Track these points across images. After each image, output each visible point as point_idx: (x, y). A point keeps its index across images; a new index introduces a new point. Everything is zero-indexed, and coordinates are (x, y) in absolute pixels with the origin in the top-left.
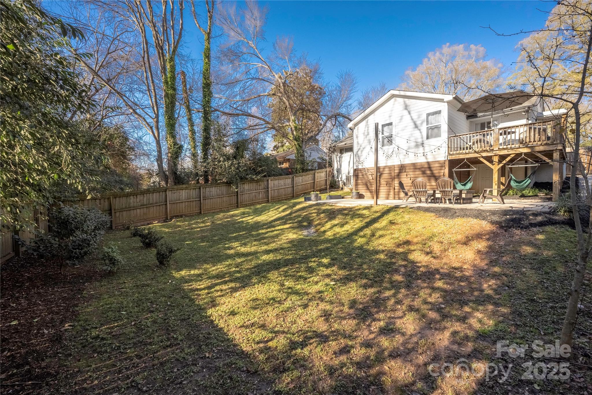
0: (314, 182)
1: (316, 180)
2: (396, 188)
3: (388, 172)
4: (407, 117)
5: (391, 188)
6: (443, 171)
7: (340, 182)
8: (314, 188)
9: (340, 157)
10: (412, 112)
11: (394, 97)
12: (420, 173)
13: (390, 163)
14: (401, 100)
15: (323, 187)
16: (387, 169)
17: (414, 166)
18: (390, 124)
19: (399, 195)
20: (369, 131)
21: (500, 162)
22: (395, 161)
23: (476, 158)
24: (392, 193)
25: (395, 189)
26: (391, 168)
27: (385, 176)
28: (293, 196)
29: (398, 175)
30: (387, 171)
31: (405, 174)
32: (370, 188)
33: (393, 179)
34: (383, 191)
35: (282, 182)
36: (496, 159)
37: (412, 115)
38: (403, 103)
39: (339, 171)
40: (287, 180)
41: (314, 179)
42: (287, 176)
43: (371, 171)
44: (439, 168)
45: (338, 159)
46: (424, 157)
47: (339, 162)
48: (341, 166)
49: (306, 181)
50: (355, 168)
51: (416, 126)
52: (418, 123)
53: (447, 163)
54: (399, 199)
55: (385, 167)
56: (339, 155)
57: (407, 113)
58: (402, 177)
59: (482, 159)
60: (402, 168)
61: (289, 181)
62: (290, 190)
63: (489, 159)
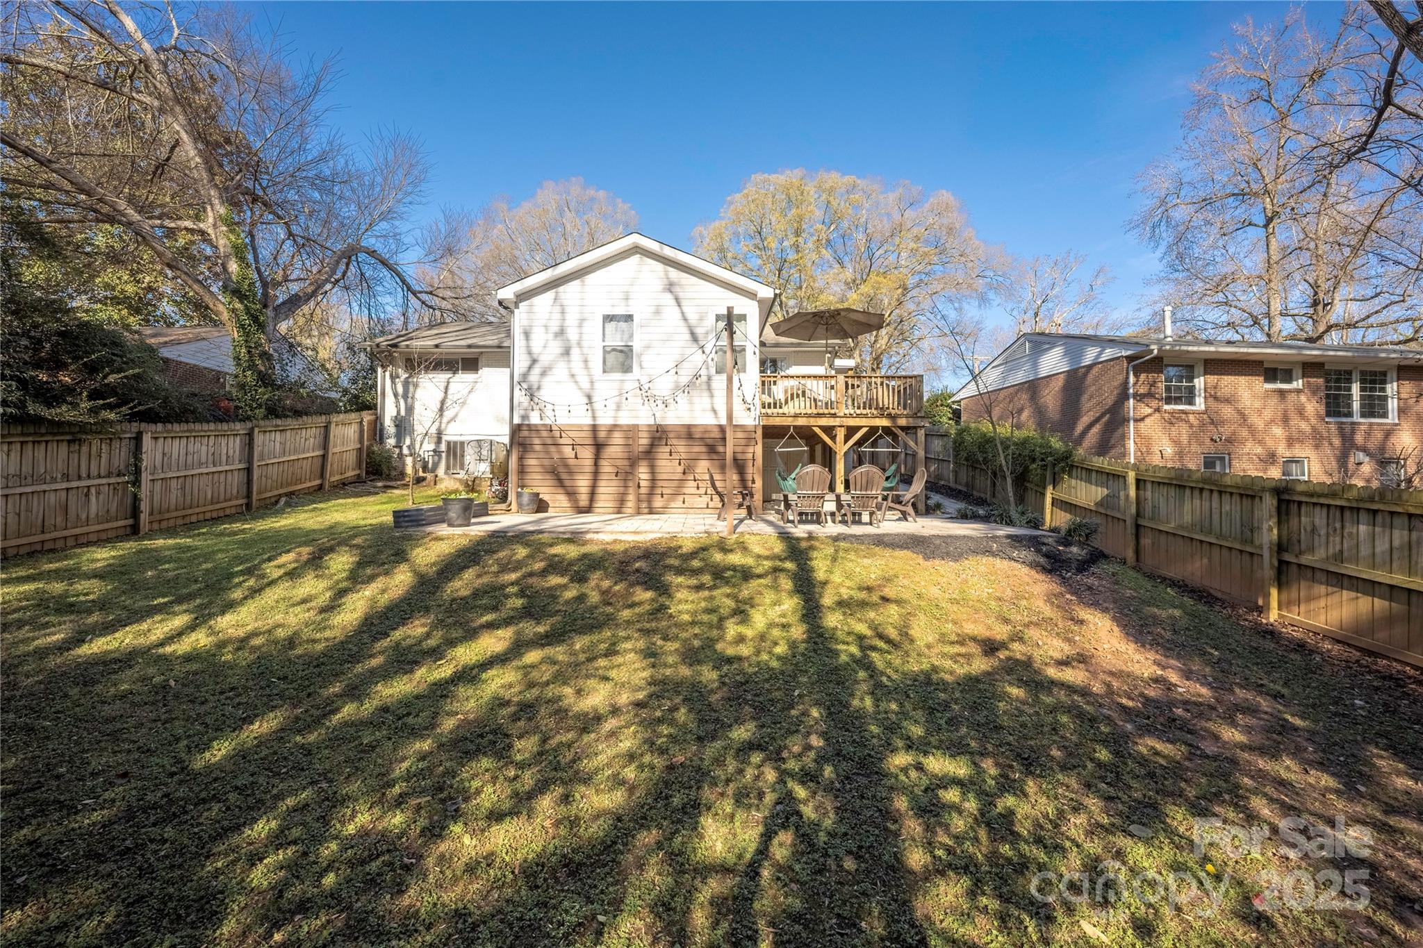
0: (324, 457)
1: (332, 450)
2: (643, 483)
3: (621, 441)
4: (672, 312)
5: (630, 484)
6: (751, 450)
7: (409, 461)
8: (322, 476)
9: (406, 384)
10: (684, 303)
11: (637, 253)
12: (703, 449)
13: (625, 419)
14: (659, 267)
15: (350, 473)
16: (617, 435)
17: (689, 433)
18: (629, 318)
19: (649, 502)
20: (567, 323)
21: (847, 439)
22: (641, 416)
23: (809, 428)
24: (631, 497)
25: (639, 487)
26: (631, 431)
27: (615, 450)
28: (248, 506)
29: (649, 454)
30: (617, 438)
31: (667, 449)
32: (567, 483)
33: (633, 462)
34: (608, 489)
35: (202, 449)
36: (841, 434)
37: (685, 309)
38: (662, 274)
39: (403, 426)
40: (224, 441)
41: (325, 445)
42: (225, 426)
43: (572, 434)
44: (743, 442)
45: (400, 389)
46: (711, 414)
47: (405, 396)
48: (410, 410)
49: (295, 451)
50: (517, 421)
51: (694, 338)
52: (699, 331)
53: (760, 432)
54: (651, 513)
55: (613, 428)
56: (404, 375)
57: (673, 302)
58: (660, 456)
59: (817, 430)
60: (659, 435)
61: (233, 446)
62: (236, 480)
63: (829, 430)
